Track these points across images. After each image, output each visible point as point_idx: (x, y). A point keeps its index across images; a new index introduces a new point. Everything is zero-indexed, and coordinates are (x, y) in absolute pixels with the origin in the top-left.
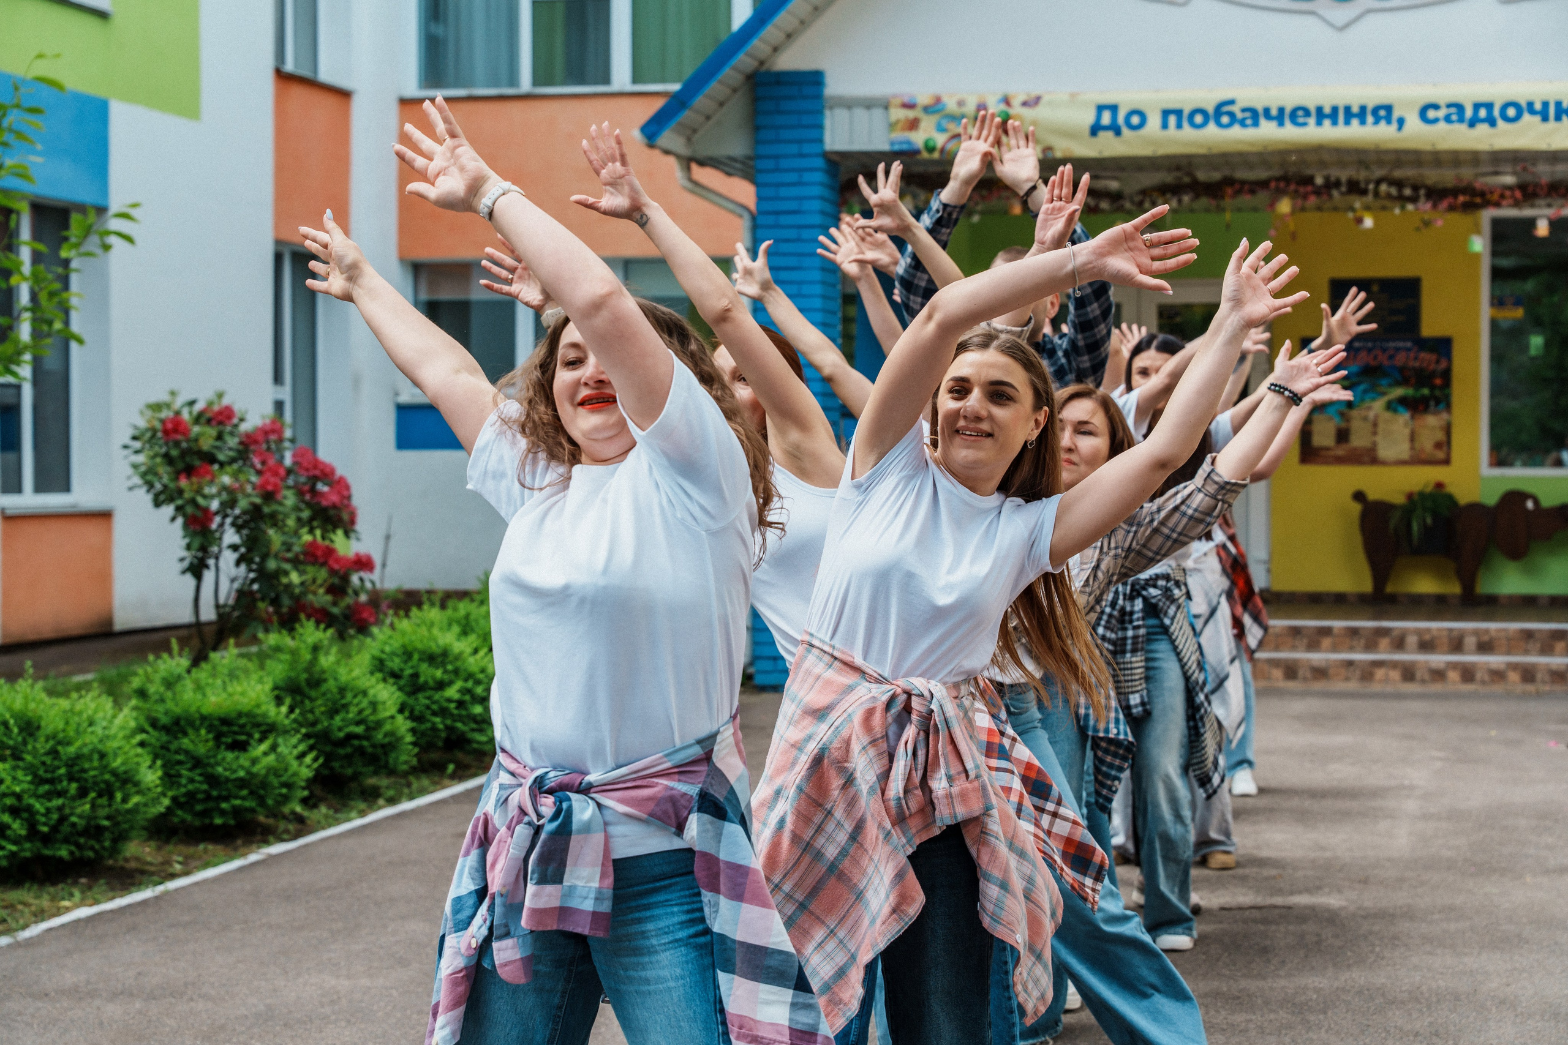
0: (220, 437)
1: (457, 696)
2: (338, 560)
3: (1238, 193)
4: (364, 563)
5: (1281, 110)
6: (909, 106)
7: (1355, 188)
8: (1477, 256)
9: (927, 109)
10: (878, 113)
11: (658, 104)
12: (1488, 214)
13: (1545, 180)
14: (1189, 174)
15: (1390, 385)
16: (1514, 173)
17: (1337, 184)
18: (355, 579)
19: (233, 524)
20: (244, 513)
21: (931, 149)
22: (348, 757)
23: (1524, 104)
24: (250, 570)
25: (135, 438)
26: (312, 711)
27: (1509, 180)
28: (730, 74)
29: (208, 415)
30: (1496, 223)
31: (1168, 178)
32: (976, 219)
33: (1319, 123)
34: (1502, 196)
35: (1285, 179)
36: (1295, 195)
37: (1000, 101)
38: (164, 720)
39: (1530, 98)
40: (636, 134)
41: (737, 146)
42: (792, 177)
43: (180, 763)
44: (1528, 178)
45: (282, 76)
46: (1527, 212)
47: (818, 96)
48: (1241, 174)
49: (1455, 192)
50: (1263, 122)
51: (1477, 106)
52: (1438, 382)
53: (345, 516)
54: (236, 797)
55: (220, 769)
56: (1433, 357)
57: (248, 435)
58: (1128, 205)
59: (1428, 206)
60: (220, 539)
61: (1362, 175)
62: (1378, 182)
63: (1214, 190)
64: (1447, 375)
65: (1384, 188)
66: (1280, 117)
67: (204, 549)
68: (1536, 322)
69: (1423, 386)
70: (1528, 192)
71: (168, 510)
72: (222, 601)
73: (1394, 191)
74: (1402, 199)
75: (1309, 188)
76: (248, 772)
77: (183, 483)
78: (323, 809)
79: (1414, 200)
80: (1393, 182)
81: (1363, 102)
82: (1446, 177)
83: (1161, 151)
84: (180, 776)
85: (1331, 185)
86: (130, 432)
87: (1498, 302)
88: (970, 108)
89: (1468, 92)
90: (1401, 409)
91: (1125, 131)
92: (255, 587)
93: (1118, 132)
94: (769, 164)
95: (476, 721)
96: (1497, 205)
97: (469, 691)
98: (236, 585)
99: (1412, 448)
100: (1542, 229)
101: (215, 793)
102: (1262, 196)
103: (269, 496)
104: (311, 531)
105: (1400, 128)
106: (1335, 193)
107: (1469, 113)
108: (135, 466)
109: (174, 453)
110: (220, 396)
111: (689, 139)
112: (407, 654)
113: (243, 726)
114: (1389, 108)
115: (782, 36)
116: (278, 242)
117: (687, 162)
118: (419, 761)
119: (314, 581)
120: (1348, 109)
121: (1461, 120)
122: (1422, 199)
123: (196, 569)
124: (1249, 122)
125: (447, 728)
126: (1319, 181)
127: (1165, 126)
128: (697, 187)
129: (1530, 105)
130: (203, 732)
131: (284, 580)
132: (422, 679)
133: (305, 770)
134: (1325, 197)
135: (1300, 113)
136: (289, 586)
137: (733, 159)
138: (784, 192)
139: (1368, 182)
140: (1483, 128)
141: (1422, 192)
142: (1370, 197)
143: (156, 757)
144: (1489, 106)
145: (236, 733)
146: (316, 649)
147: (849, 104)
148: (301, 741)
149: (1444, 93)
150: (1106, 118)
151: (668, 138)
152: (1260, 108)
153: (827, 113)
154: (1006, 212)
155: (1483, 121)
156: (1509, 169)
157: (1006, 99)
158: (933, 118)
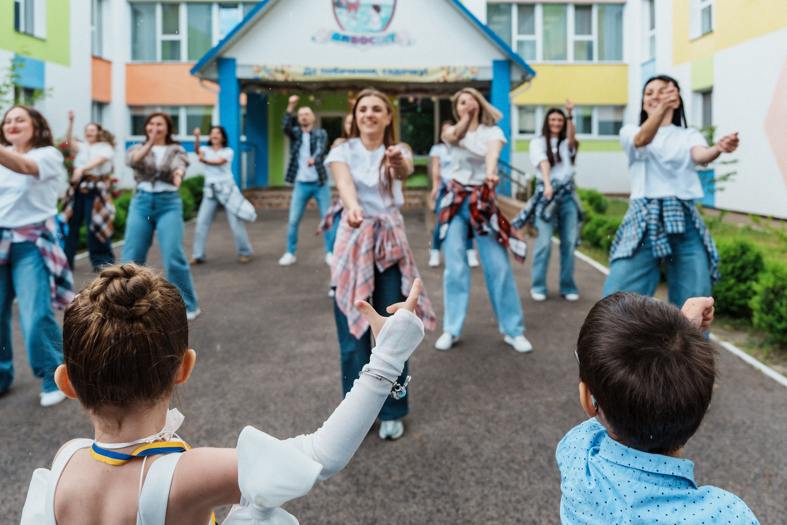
3: (339, 90)
6: (258, 67)
8: (397, 106)
9: (262, 68)
10: (250, 69)
11: (194, 65)
12: (399, 96)
13: (411, 89)
14: (327, 85)
21: (264, 78)
23: (407, 70)
28: (213, 58)
30: (401, 99)
31: (323, 86)
33: (358, 73)
34: (401, 92)
35: (351, 87)
40: (189, 72)
41: (215, 76)
44: (407, 88)
45: (93, 57)
46: (407, 96)
47: (235, 64)
48: (341, 86)
49: (391, 91)
50: (345, 72)
58: (313, 92)
63: (333, 89)
66: (350, 71)
68: (410, 123)
70: (408, 91)
83: (321, 79)
87: (401, 118)
88: (273, 68)
93: (310, 75)
94: (223, 81)
100: (411, 100)
102: (345, 91)
105: (377, 75)
107: (394, 72)
111: (202, 74)
114: (375, 70)
115: (226, 50)
116: (93, 100)
117: (201, 79)
120: (367, 70)
121: (392, 74)
126: (359, 87)
127: (322, 73)
128: (203, 86)
137: (214, 79)
140: (398, 75)
144: (399, 70)
147: (243, 66)
149: (388, 68)
150: (307, 71)
151: (197, 73)
152: (344, 69)
153: (237, 68)
156: (403, 86)
157: (282, 66)
158: (264, 70)
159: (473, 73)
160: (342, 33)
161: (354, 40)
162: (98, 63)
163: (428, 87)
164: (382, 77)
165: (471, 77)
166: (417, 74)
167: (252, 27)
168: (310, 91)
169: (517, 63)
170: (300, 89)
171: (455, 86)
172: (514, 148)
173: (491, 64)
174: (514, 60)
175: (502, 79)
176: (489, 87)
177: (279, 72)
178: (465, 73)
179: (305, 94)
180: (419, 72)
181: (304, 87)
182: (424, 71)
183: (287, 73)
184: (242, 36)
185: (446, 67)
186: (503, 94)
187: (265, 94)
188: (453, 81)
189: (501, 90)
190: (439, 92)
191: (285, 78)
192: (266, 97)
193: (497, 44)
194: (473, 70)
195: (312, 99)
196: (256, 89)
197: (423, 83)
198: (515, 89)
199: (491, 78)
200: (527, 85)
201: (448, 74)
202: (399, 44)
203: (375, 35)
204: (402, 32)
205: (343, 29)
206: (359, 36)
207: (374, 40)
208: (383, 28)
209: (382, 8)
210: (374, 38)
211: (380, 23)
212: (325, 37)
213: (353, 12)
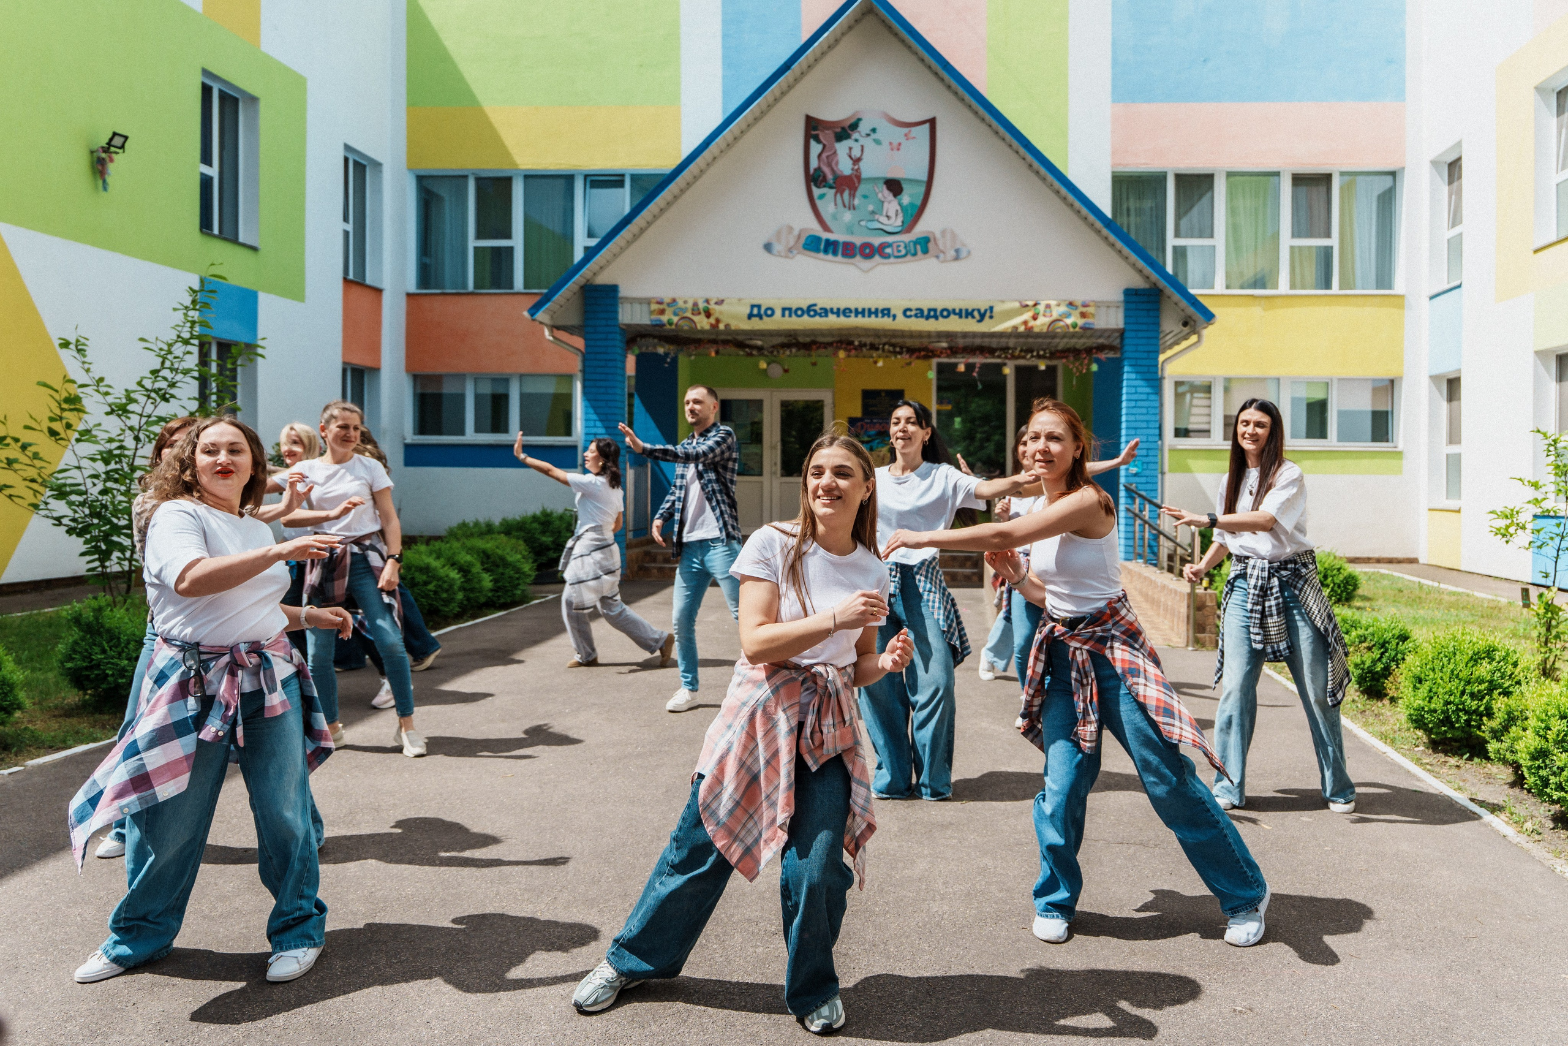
1: (434, 589)
3: (818, 348)
5: (839, 310)
6: (660, 303)
7: (873, 347)
8: (930, 380)
9: (669, 305)
10: (645, 307)
11: (537, 299)
12: (935, 361)
13: (961, 345)
14: (795, 339)
16: (947, 342)
17: (865, 345)
21: (670, 324)
23: (951, 310)
27: (944, 345)
28: (573, 285)
30: (939, 365)
31: (786, 341)
32: (693, 358)
33: (856, 316)
34: (942, 353)
35: (841, 342)
36: (845, 349)
37: (704, 302)
39: (954, 307)
40: (525, 313)
41: (576, 321)
42: (603, 336)
44: (953, 344)
45: (346, 280)
46: (953, 360)
47: (616, 297)
48: (820, 339)
49: (919, 350)
50: (830, 315)
51: (930, 310)
58: (766, 352)
59: (908, 356)
61: (876, 341)
62: (884, 344)
63: (807, 347)
65: (887, 347)
66: (838, 313)
68: (958, 411)
70: (953, 351)
73: (891, 349)
74: (895, 353)
75: (852, 347)
79: (900, 353)
80: (891, 345)
81: (877, 307)
82: (915, 343)
83: (781, 328)
85: (862, 345)
87: (940, 401)
88: (690, 305)
89: (926, 304)
91: (765, 318)
93: (761, 318)
94: (592, 330)
95: (444, 602)
96: (939, 356)
97: (440, 586)
100: (962, 368)
102: (830, 350)
105: (894, 320)
106: (864, 349)
107: (926, 313)
111: (551, 317)
114: (889, 310)
115: (598, 267)
116: (344, 363)
117: (553, 328)
120: (870, 310)
121: (922, 316)
122: (905, 353)
124: (823, 315)
126: (856, 343)
127: (783, 315)
128: (558, 341)
129: (954, 310)
134: (859, 351)
135: (847, 311)
137: (573, 326)
138: (598, 343)
139: (879, 345)
140: (932, 320)
141: (905, 350)
142: (880, 352)
144: (935, 310)
147: (632, 301)
149: (914, 305)
150: (755, 311)
151: (541, 315)
152: (828, 307)
153: (620, 305)
154: (708, 355)
155: (932, 317)
156: (944, 340)
157: (707, 301)
158: (672, 309)
159: (1083, 315)
160: (825, 236)
162: (355, 290)
163: (994, 342)
164: (902, 324)
165: (1081, 322)
166: (973, 317)
167: (649, 224)
168: (760, 349)
169: (1177, 296)
170: (740, 345)
171: (1048, 341)
172: (1166, 468)
173: (1121, 297)
174: (1169, 290)
175: (1144, 327)
176: (1117, 342)
177: (700, 313)
178: (1068, 315)
179: (750, 355)
180: (976, 314)
181: (748, 342)
182: (986, 311)
183: (717, 315)
184: (629, 243)
185: (1031, 303)
186: (1145, 355)
187: (672, 355)
188: (1045, 330)
189: (1140, 348)
190: (1017, 353)
191: (712, 325)
192: (675, 360)
193: (1134, 257)
194: (1084, 310)
195: (763, 365)
196: (655, 347)
197: (984, 335)
198: (1171, 347)
199: (1121, 325)
200: (1194, 338)
201: (1035, 318)
202: (937, 257)
203: (890, 239)
204: (943, 232)
205: (826, 228)
206: (858, 241)
207: (888, 251)
208: (906, 225)
209: (904, 186)
210: (888, 245)
211: (901, 216)
212: (792, 243)
213: (846, 194)
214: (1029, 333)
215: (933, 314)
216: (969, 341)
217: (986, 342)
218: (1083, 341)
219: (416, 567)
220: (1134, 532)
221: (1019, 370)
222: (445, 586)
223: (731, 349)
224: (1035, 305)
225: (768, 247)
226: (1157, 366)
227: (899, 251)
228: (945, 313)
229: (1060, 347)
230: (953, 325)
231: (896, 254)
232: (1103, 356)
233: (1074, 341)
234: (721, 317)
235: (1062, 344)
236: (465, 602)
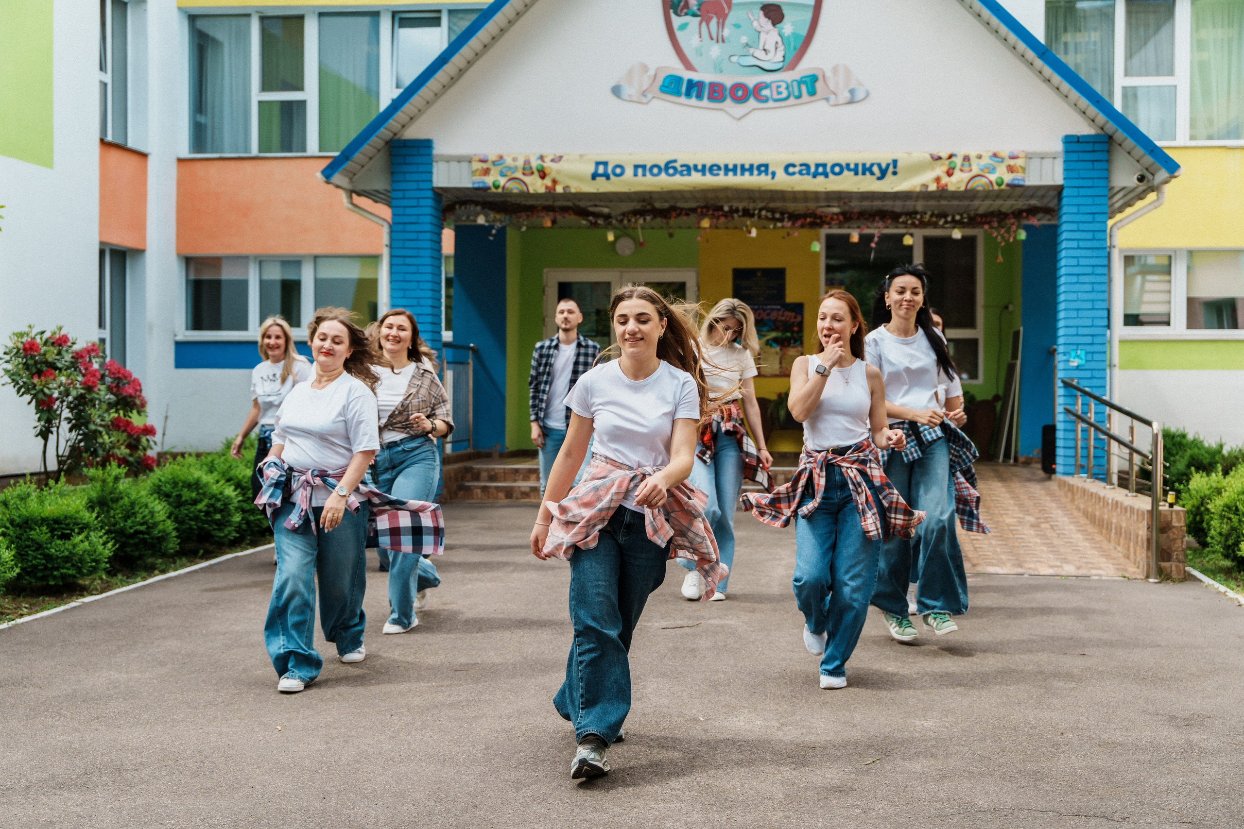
0: (59, 353)
1: (204, 509)
2: (133, 428)
3: (679, 215)
4: (149, 431)
5: (704, 166)
6: (484, 161)
7: (747, 213)
8: (817, 254)
9: (494, 163)
10: (465, 165)
12: (824, 231)
13: (856, 210)
14: (650, 204)
15: (768, 331)
16: (838, 207)
17: (737, 211)
18: (144, 440)
19: (68, 407)
20: (75, 399)
21: (497, 187)
22: (136, 545)
23: (844, 165)
24: (79, 434)
25: (5, 353)
26: (114, 517)
27: (836, 210)
28: (376, 140)
29: (52, 341)
30: (829, 236)
31: (638, 206)
32: (524, 229)
33: (726, 174)
34: (832, 219)
35: (707, 207)
36: (712, 217)
37: (538, 159)
38: (18, 520)
39: (848, 162)
40: (319, 175)
41: (380, 184)
42: (413, 202)
43: (28, 547)
44: (847, 208)
45: (103, 142)
46: (845, 230)
47: (430, 155)
48: (680, 205)
49: (805, 216)
50: (693, 172)
51: (817, 166)
52: (796, 329)
53: (138, 402)
54: (63, 568)
55: (53, 551)
56: (793, 314)
57: (77, 353)
58: (614, 222)
59: (789, 224)
60: (60, 415)
61: (751, 206)
62: (761, 210)
63: (664, 214)
64: (801, 325)
65: (764, 213)
66: (703, 170)
67: (49, 421)
69: (787, 331)
70: (847, 218)
71: (28, 397)
72: (60, 453)
73: (769, 215)
74: (774, 220)
75: (721, 213)
76: (70, 553)
77: (36, 380)
78: (120, 576)
79: (781, 220)
80: (768, 210)
81: (751, 162)
82: (799, 207)
83: (633, 190)
84: (28, 555)
85: (733, 211)
86: (4, 350)
87: (830, 283)
88: (520, 163)
89: (812, 158)
90: (774, 345)
91: (612, 177)
92: (82, 444)
93: (608, 178)
94: (400, 194)
95: (217, 525)
96: (828, 225)
98: (69, 443)
99: (781, 368)
100: (855, 240)
101: (50, 566)
102: (693, 218)
103: (89, 388)
104: (117, 411)
105: (773, 178)
106: (735, 215)
107: (813, 169)
108: (7, 371)
109: (31, 362)
110: (60, 329)
111: (351, 179)
112: (175, 484)
113: (68, 524)
114: (766, 166)
115: (408, 119)
116: (102, 243)
117: (351, 192)
118: (180, 548)
119: (118, 441)
120: (743, 166)
121: (808, 174)
122: (786, 220)
123: (44, 434)
124: (685, 173)
125: (200, 528)
126: (726, 208)
127: (636, 175)
128: (357, 209)
129: (848, 165)
130: (45, 528)
131: (100, 440)
132: (184, 499)
133: (107, 551)
134: (730, 218)
135: (715, 168)
136: (102, 445)
137: (378, 192)
138: (409, 211)
139: (754, 210)
140: (821, 178)
141: (786, 216)
142: (755, 219)
143: (12, 542)
144: (824, 166)
145: (64, 529)
146: (117, 479)
147: (448, 159)
148: (105, 534)
149: (797, 159)
150: (601, 170)
151: (337, 178)
152: (691, 165)
153: (435, 164)
154: (543, 225)
155: (821, 174)
156: (836, 204)
157: (542, 158)
158: (499, 168)
159: (1011, 169)
160: (687, 75)
161: (716, 92)
162: (115, 154)
163: (898, 206)
164: (782, 181)
165: (1008, 178)
166: (872, 174)
167: (470, 63)
168: (607, 217)
169: (1130, 142)
170: (582, 213)
171: (966, 203)
172: (1116, 360)
173: (1059, 147)
174: (1120, 135)
175: (1089, 183)
176: (1053, 204)
177: (532, 173)
178: (993, 170)
179: (595, 225)
180: (875, 169)
181: (591, 209)
182: (888, 165)
183: (553, 175)
184: (445, 87)
185: (945, 155)
186: (1089, 218)
187: (498, 225)
188: (963, 188)
189: (1083, 209)
190: (927, 218)
191: (547, 187)
192: (502, 232)
193: (1074, 94)
194: (1012, 162)
195: (611, 237)
196: (477, 214)
197: (884, 196)
198: (1121, 210)
199: (1059, 180)
200: (1152, 196)
201: (949, 174)
202: (827, 99)
203: (768, 78)
204: (835, 70)
205: (688, 66)
206: (728, 82)
207: (765, 92)
208: (788, 60)
209: (785, 11)
210: (766, 86)
211: (781, 48)
212: (645, 88)
213: (714, 22)
214: (943, 193)
215: (821, 170)
216: (866, 204)
217: (888, 205)
218: (1010, 202)
219: (184, 482)
220: (1076, 440)
221: (928, 242)
222: (219, 505)
223: (572, 218)
224: (950, 157)
225: (616, 91)
226: (1105, 231)
227: (779, 93)
228: (837, 169)
229: (981, 211)
230: (848, 183)
231: (776, 96)
232: (1034, 221)
233: (999, 202)
234: (558, 178)
235: (983, 206)
236: (244, 526)
